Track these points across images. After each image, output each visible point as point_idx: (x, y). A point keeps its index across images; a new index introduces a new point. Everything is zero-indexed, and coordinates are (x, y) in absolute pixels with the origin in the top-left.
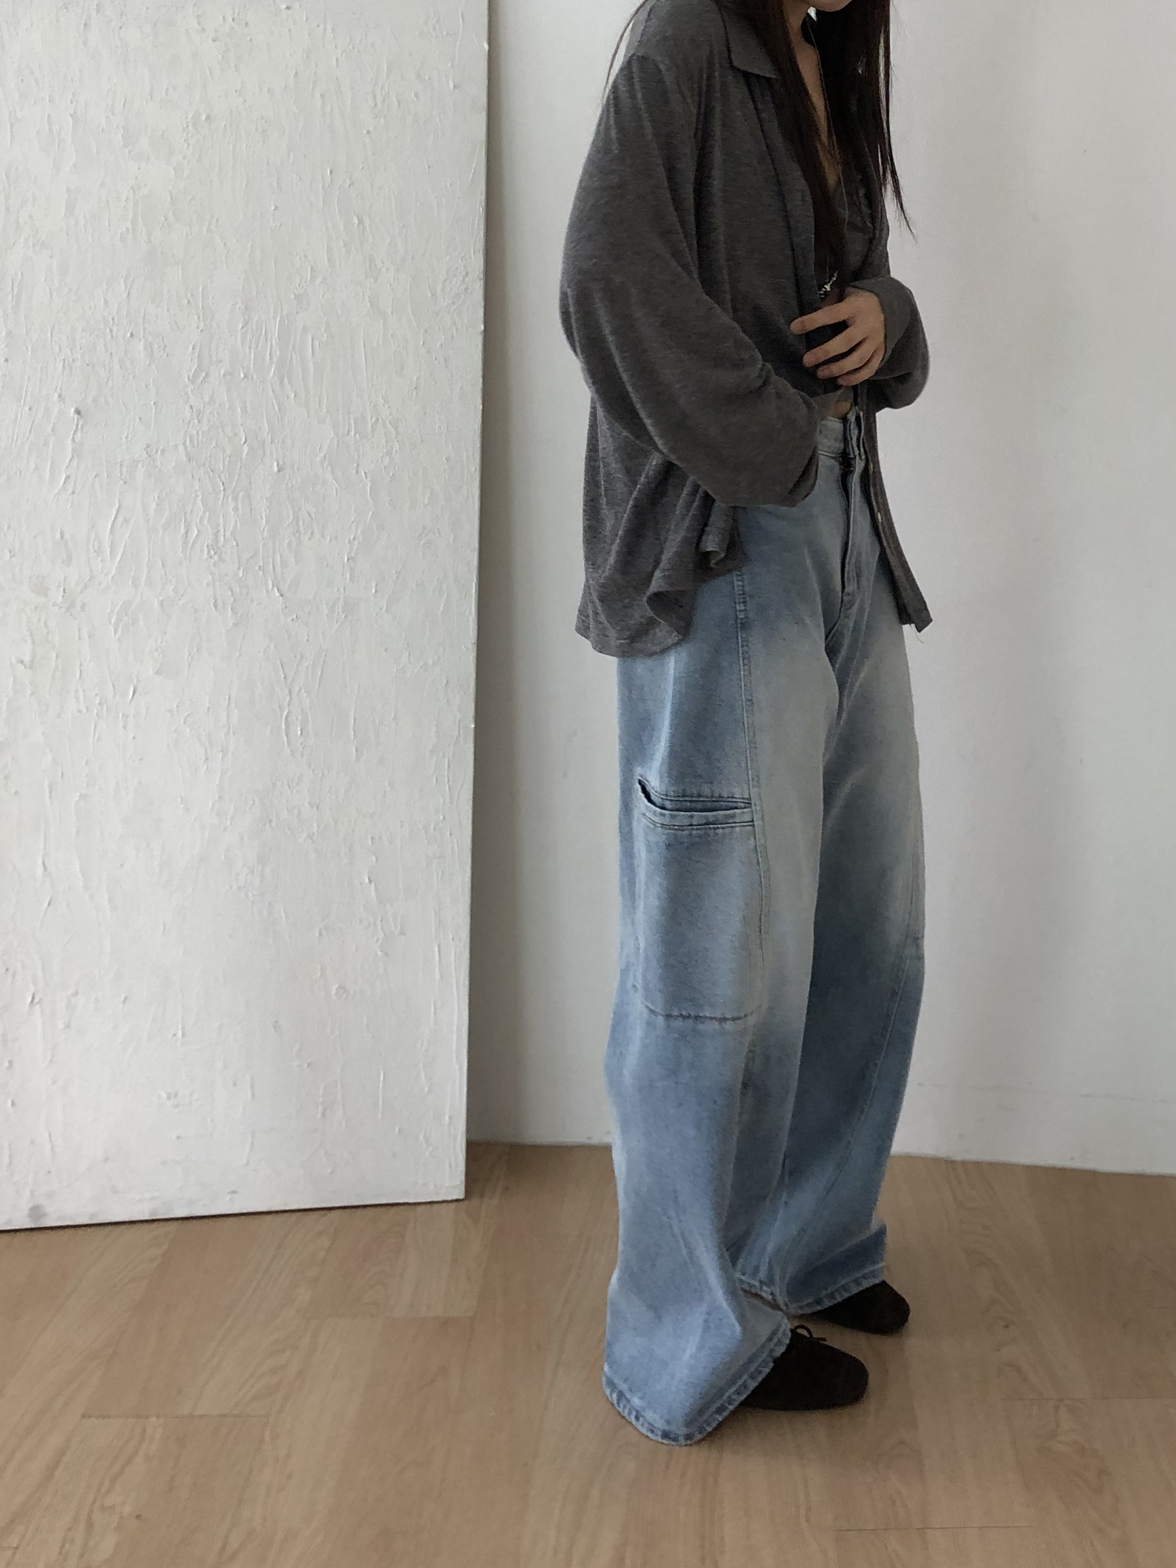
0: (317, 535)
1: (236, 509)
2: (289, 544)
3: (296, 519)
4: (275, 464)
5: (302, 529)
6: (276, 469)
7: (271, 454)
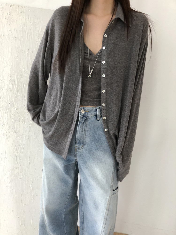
0: (23, 123)
1: (8, 116)
2: (18, 124)
3: (19, 119)
4: (15, 108)
5: (20, 121)
6: (15, 109)
7: (15, 106)
